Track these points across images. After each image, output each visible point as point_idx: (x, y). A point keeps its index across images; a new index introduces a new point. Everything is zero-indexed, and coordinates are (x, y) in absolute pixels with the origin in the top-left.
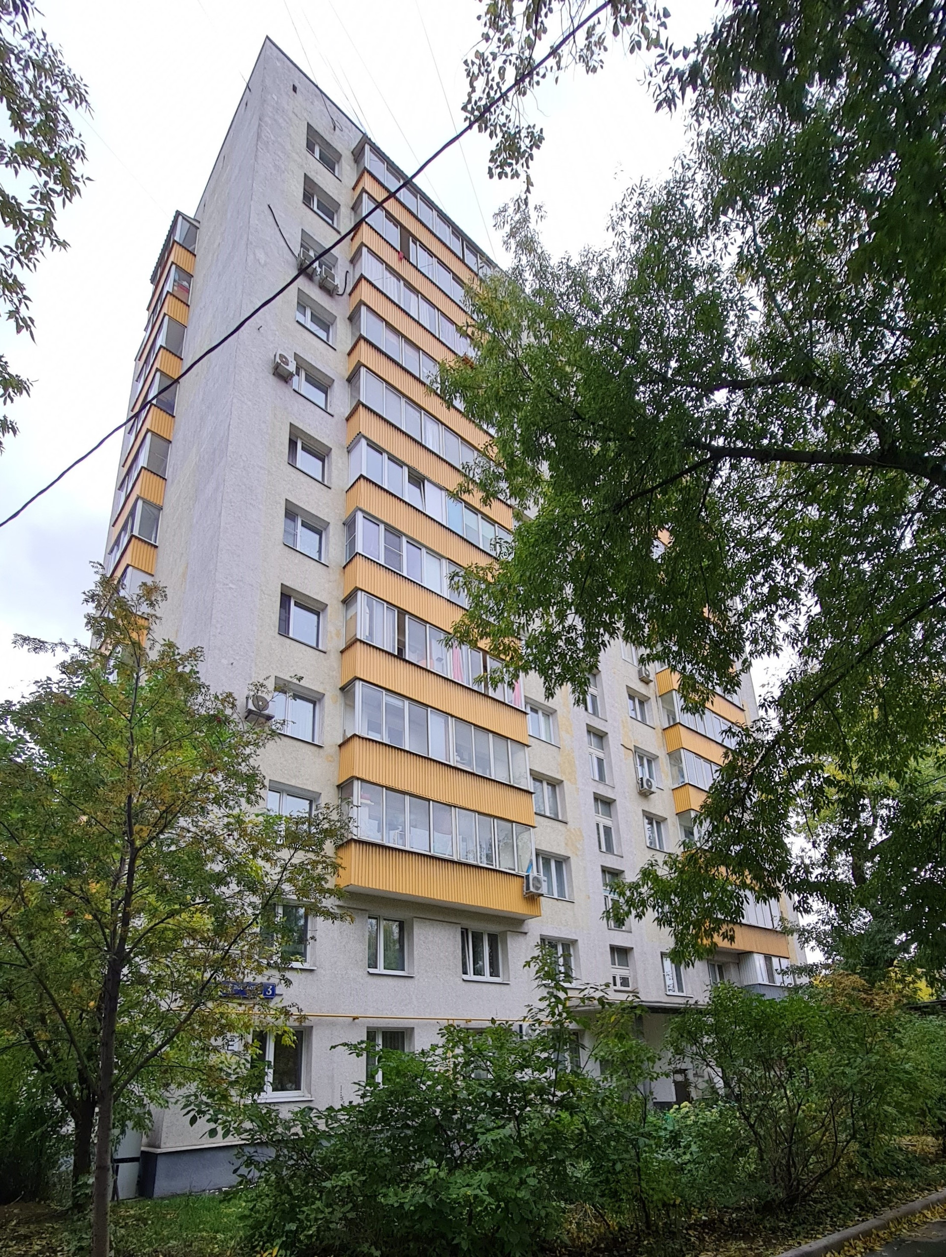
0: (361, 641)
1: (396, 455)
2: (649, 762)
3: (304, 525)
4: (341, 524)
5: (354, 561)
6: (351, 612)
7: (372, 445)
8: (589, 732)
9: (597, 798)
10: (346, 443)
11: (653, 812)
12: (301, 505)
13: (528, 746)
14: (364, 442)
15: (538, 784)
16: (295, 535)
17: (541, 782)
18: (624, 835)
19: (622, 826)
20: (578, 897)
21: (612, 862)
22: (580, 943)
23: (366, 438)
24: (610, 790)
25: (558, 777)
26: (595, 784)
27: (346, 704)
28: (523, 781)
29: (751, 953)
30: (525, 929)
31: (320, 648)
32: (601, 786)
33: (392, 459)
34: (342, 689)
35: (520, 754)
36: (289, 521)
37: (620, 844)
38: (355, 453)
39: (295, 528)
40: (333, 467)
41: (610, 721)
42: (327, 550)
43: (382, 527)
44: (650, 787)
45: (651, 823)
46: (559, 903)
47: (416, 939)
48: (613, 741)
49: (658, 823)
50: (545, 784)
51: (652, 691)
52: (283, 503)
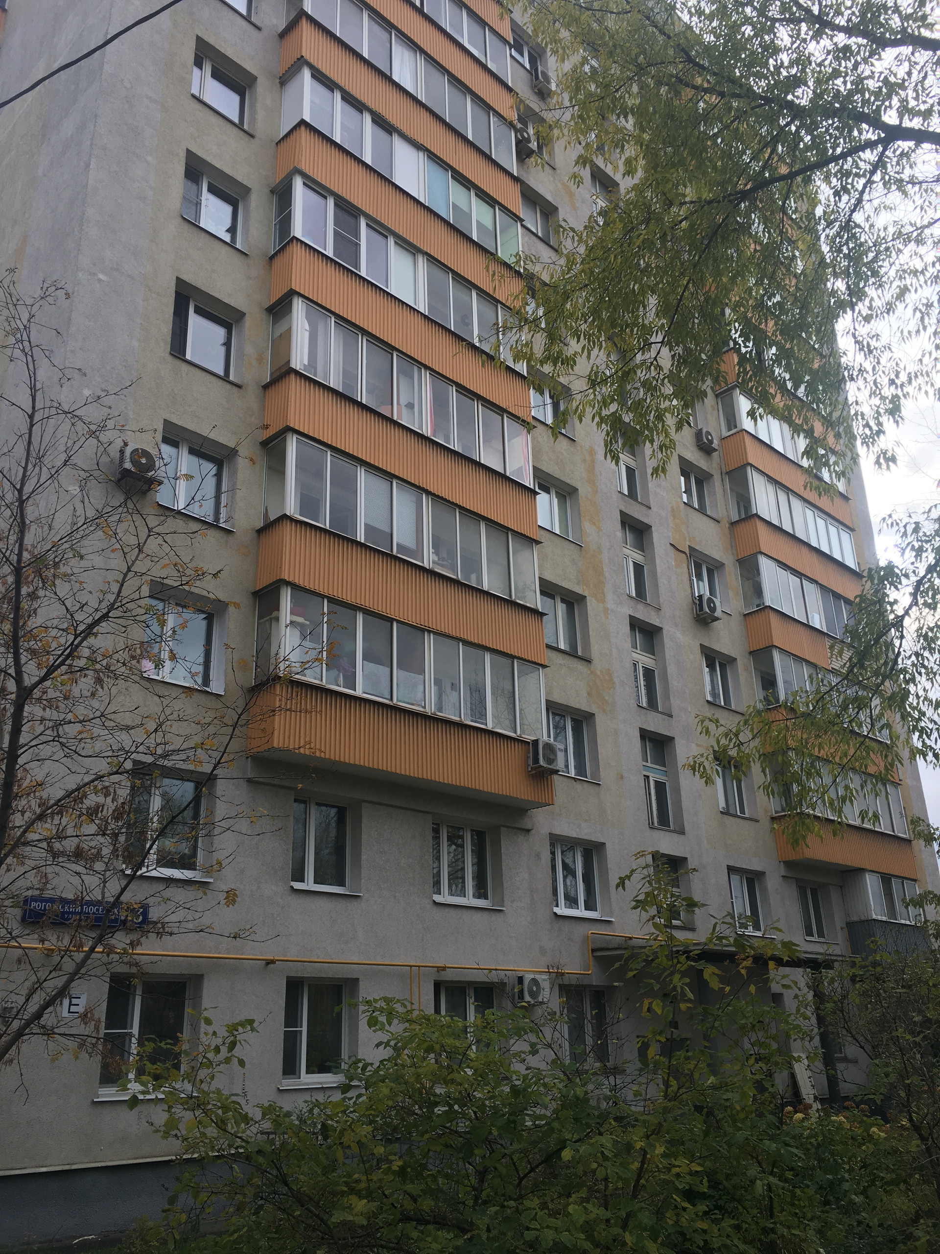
0: (297, 373)
1: (353, 93)
2: (710, 573)
3: (212, 190)
4: (267, 191)
5: (289, 250)
6: (281, 328)
7: (319, 77)
8: (623, 523)
9: (635, 624)
10: (280, 71)
11: (717, 647)
12: (209, 159)
13: (538, 542)
14: (306, 73)
15: (549, 601)
16: (198, 204)
17: (552, 597)
18: (674, 682)
19: (671, 669)
20: (607, 776)
21: (655, 723)
22: (609, 847)
23: (312, 67)
24: (653, 613)
25: (578, 589)
26: (632, 603)
27: (269, 468)
28: (530, 595)
29: (862, 870)
30: (526, 823)
31: (231, 378)
32: (641, 607)
33: (349, 99)
34: (264, 444)
35: (525, 554)
36: (190, 183)
37: (667, 696)
38: (291, 88)
39: (199, 194)
40: (259, 105)
41: (654, 508)
42: (246, 229)
43: (331, 202)
44: (713, 609)
45: (711, 665)
46: (578, 786)
47: (364, 837)
48: (660, 539)
49: (723, 667)
50: (558, 600)
51: (715, 465)
52: (183, 154)
